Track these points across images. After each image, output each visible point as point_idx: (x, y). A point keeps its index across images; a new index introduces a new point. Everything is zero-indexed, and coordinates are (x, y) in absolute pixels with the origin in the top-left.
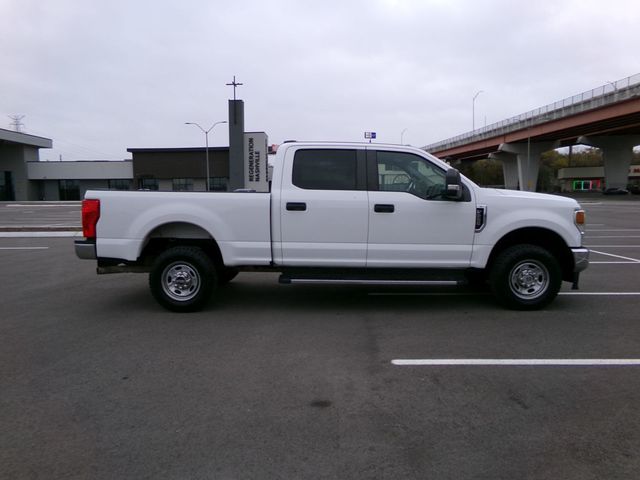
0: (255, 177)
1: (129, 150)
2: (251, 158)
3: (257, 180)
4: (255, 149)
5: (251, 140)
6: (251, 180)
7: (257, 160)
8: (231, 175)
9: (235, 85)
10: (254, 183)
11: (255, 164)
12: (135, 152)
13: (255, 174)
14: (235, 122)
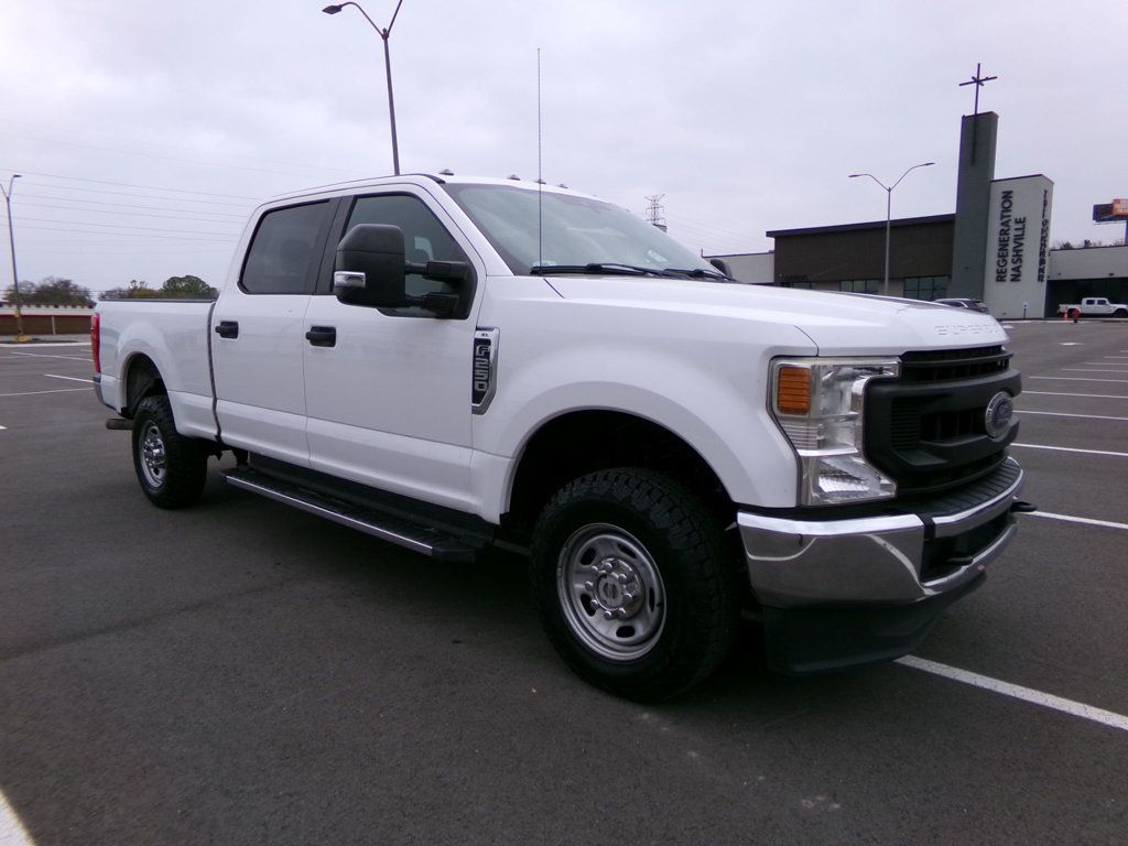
0: (1010, 273)
1: (769, 234)
2: (1004, 232)
3: (1016, 278)
4: (1016, 213)
5: (1007, 196)
6: (1000, 278)
7: (1019, 238)
8: (956, 270)
9: (978, 81)
10: (1008, 285)
11: (1011, 245)
12: (781, 237)
13: (1010, 266)
14: (973, 160)
